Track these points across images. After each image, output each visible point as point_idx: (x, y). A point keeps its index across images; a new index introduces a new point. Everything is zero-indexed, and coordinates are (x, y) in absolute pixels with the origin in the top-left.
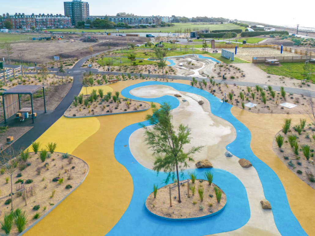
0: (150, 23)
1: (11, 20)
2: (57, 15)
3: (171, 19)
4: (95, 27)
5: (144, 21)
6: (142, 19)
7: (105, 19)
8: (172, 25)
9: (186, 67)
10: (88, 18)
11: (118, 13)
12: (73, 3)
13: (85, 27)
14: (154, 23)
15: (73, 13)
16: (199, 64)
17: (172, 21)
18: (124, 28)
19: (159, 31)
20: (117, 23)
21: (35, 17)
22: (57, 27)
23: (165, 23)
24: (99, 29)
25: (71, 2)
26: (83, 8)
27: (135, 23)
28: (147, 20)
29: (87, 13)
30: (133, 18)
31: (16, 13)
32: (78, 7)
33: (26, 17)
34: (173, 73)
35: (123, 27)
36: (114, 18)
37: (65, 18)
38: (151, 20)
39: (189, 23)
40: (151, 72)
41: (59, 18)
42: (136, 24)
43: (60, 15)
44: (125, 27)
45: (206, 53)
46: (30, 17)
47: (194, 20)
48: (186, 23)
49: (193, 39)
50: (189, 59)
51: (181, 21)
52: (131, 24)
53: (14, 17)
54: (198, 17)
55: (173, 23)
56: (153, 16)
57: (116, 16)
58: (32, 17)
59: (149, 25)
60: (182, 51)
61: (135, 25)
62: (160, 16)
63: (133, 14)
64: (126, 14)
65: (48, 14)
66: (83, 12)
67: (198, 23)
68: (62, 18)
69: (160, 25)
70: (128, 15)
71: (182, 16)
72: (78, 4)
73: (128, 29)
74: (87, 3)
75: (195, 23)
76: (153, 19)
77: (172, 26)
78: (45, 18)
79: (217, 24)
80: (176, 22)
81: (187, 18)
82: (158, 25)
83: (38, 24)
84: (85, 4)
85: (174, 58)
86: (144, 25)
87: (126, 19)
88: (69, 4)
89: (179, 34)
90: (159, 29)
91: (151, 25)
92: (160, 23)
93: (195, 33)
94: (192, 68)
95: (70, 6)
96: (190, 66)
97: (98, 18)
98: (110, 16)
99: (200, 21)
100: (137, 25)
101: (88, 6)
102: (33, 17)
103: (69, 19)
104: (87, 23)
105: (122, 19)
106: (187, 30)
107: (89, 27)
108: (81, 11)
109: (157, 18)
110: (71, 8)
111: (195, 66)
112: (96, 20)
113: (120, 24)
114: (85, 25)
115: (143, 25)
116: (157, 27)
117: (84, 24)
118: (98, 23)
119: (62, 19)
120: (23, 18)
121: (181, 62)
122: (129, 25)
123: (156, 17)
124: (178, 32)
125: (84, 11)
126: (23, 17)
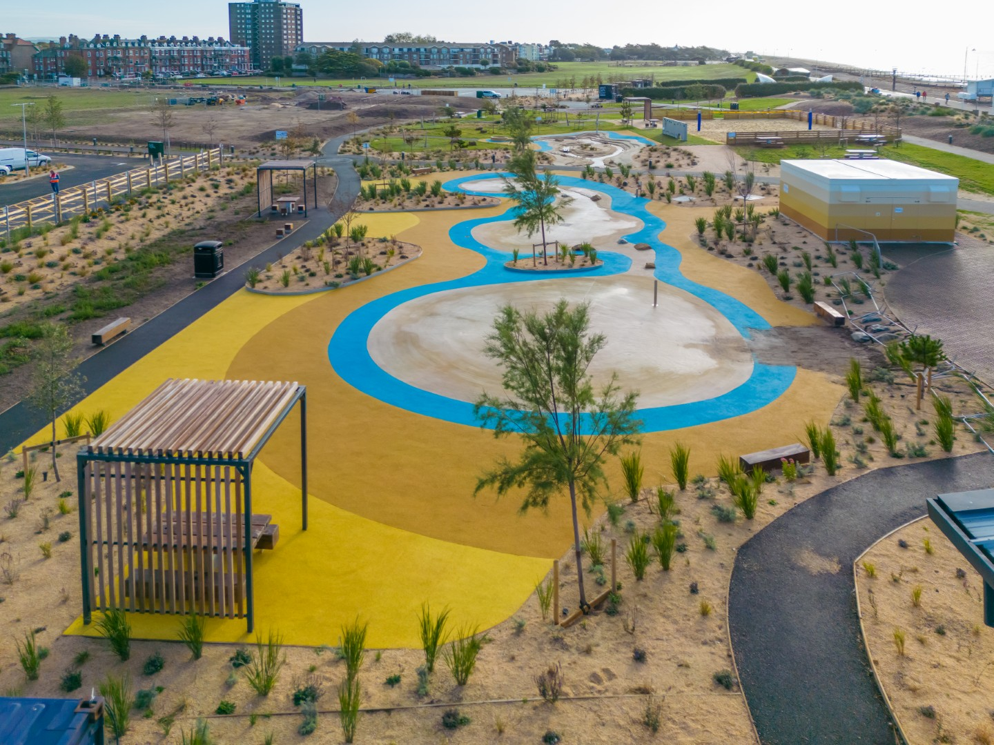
0: (484, 63)
1: (82, 52)
2: (211, 39)
3: (546, 51)
4: (321, 74)
5: (468, 56)
6: (462, 50)
7: (352, 52)
8: (552, 69)
9: (578, 153)
10: (303, 49)
11: (390, 33)
12: (254, 7)
13: (294, 74)
14: (495, 62)
15: (254, 34)
16: (606, 149)
17: (552, 57)
18: (409, 75)
19: (513, 83)
20: (386, 62)
21: (150, 44)
22: (212, 74)
23: (528, 61)
24: (335, 78)
25: (250, 5)
26: (285, 21)
27: (441, 61)
28: (475, 52)
29: (297, 35)
30: (434, 47)
31: (98, 36)
32: (270, 18)
33: (124, 45)
34: (546, 162)
35: (405, 73)
36: (379, 49)
37: (232, 48)
38: (486, 53)
39: (601, 62)
40: (498, 160)
41: (217, 47)
42: (442, 66)
43: (220, 40)
44: (411, 72)
45: (631, 128)
46: (136, 45)
47: (618, 55)
48: (591, 63)
49: (605, 103)
50: (587, 141)
51: (577, 57)
52: (427, 63)
53: (92, 46)
54: (632, 46)
55: (552, 64)
56: (491, 41)
57: (385, 43)
58: (139, 45)
59: (482, 68)
60: (571, 124)
61: (440, 69)
62: (513, 43)
63: (432, 36)
64: (414, 37)
65: (185, 38)
66: (285, 32)
67: (628, 62)
68: (224, 48)
69: (514, 68)
70: (420, 41)
71: (581, 43)
72: (270, 8)
73: (421, 78)
74: (298, 6)
75: (620, 62)
76: (493, 51)
77: (550, 70)
78: (178, 48)
79: (686, 65)
80: (563, 60)
81: (598, 49)
82: (507, 68)
83: (156, 66)
84: (291, 9)
85: (550, 138)
86: (467, 66)
87: (414, 49)
88: (243, 8)
89: (570, 90)
90: (511, 78)
91: (488, 67)
92: (514, 61)
93: (611, 87)
94: (591, 156)
95: (248, 14)
96: (585, 151)
97: (330, 47)
98: (366, 41)
99: (636, 57)
100: (445, 66)
101: (301, 15)
102: (142, 45)
103: (244, 51)
104: (299, 63)
105: (401, 50)
106: (592, 80)
107: (304, 74)
108: (279, 28)
109: (507, 48)
110: (249, 19)
111: (598, 151)
112: (328, 53)
113: (395, 64)
114: (294, 66)
115: (465, 69)
116: (504, 74)
117: (289, 66)
118: (332, 63)
119: (226, 51)
120: (115, 48)
121: (566, 146)
122: (423, 68)
123: (501, 46)
124: (565, 86)
125: (287, 29)
126: (115, 45)
